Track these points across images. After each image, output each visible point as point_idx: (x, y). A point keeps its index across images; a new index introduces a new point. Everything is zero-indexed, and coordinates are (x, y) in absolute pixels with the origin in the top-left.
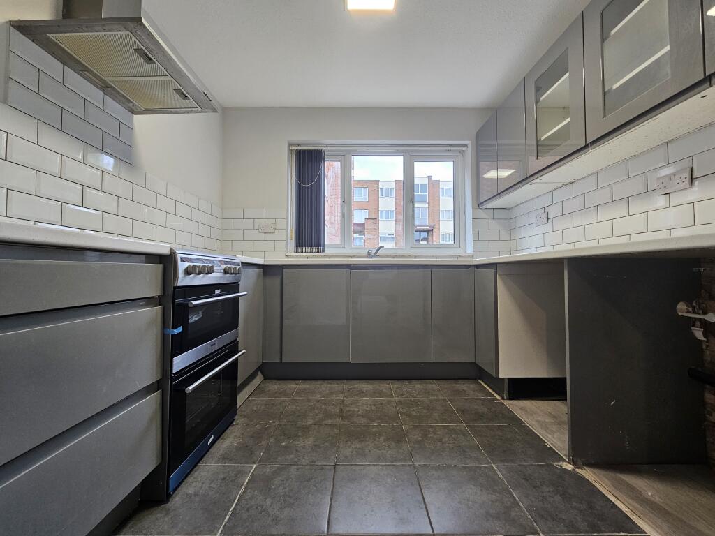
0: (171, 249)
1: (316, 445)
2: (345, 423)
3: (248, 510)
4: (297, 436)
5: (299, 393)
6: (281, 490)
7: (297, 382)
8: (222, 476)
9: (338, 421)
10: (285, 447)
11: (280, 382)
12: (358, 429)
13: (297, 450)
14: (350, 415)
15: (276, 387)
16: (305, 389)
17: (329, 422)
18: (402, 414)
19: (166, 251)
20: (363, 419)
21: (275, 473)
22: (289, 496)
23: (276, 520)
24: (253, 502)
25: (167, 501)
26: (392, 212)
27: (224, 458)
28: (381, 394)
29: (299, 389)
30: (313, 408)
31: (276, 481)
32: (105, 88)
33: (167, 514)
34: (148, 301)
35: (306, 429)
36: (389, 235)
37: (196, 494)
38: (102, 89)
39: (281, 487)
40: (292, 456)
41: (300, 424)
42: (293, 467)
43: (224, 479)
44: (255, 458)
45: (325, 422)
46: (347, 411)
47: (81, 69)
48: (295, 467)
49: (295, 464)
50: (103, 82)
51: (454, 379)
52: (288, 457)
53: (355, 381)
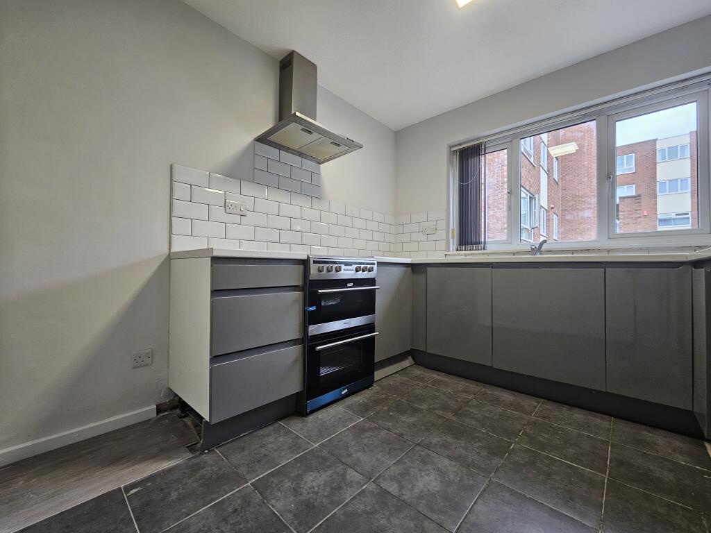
0: (308, 256)
1: (414, 425)
2: (455, 419)
3: (339, 442)
4: (405, 412)
5: (435, 382)
6: (365, 441)
7: (439, 373)
8: (340, 416)
9: (449, 415)
10: (391, 416)
11: (426, 370)
12: (462, 428)
13: (397, 422)
14: (465, 415)
15: (419, 372)
16: (442, 381)
17: (440, 413)
18: (525, 433)
19: (304, 257)
20: (474, 422)
21: (370, 429)
22: (368, 447)
23: (349, 455)
24: (345, 439)
25: (306, 417)
26: (684, 180)
27: (349, 407)
28: (519, 408)
29: (437, 380)
30: (436, 397)
31: (367, 434)
32: (301, 155)
33: (302, 423)
34: (295, 288)
35: (417, 410)
36: (677, 215)
37: (321, 419)
38: (299, 156)
39: (367, 439)
40: (390, 424)
41: (415, 405)
42: (386, 431)
43: (340, 418)
44: (365, 415)
45: (437, 412)
46: (465, 411)
47: (287, 149)
48: (387, 432)
49: (388, 430)
50: (298, 152)
51: (650, 426)
52: (387, 423)
53: (499, 389)
